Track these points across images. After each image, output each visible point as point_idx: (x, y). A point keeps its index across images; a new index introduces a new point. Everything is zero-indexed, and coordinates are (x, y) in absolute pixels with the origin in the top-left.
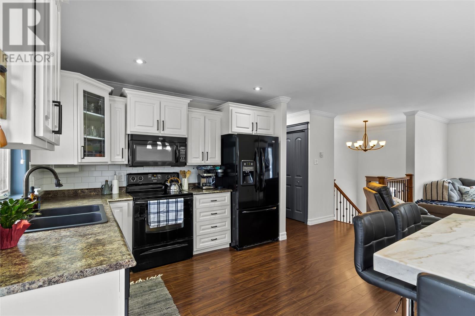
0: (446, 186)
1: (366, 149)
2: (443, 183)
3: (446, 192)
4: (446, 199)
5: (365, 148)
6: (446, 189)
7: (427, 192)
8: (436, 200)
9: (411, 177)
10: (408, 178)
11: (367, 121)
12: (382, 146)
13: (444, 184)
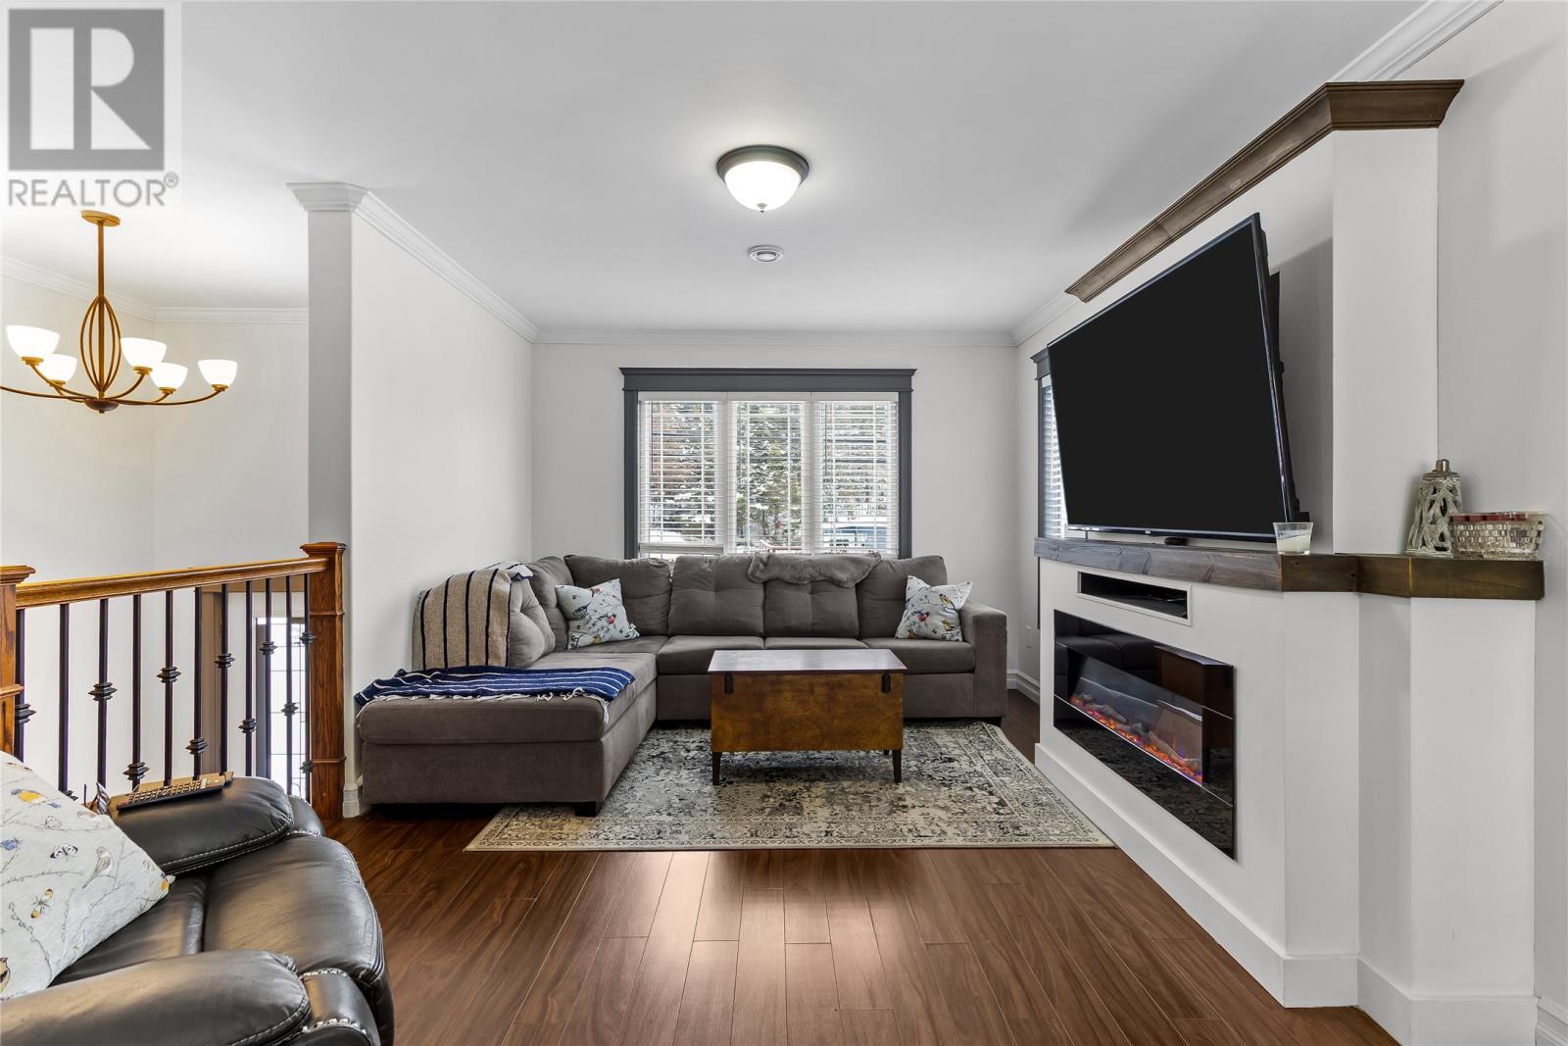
0: (499, 596)
1: (108, 394)
2: (492, 580)
3: (501, 624)
4: (498, 657)
5: (101, 387)
6: (499, 609)
7: (426, 629)
8: (464, 664)
9: (330, 558)
10: (316, 565)
11: (114, 221)
12: (220, 389)
13: (494, 584)
